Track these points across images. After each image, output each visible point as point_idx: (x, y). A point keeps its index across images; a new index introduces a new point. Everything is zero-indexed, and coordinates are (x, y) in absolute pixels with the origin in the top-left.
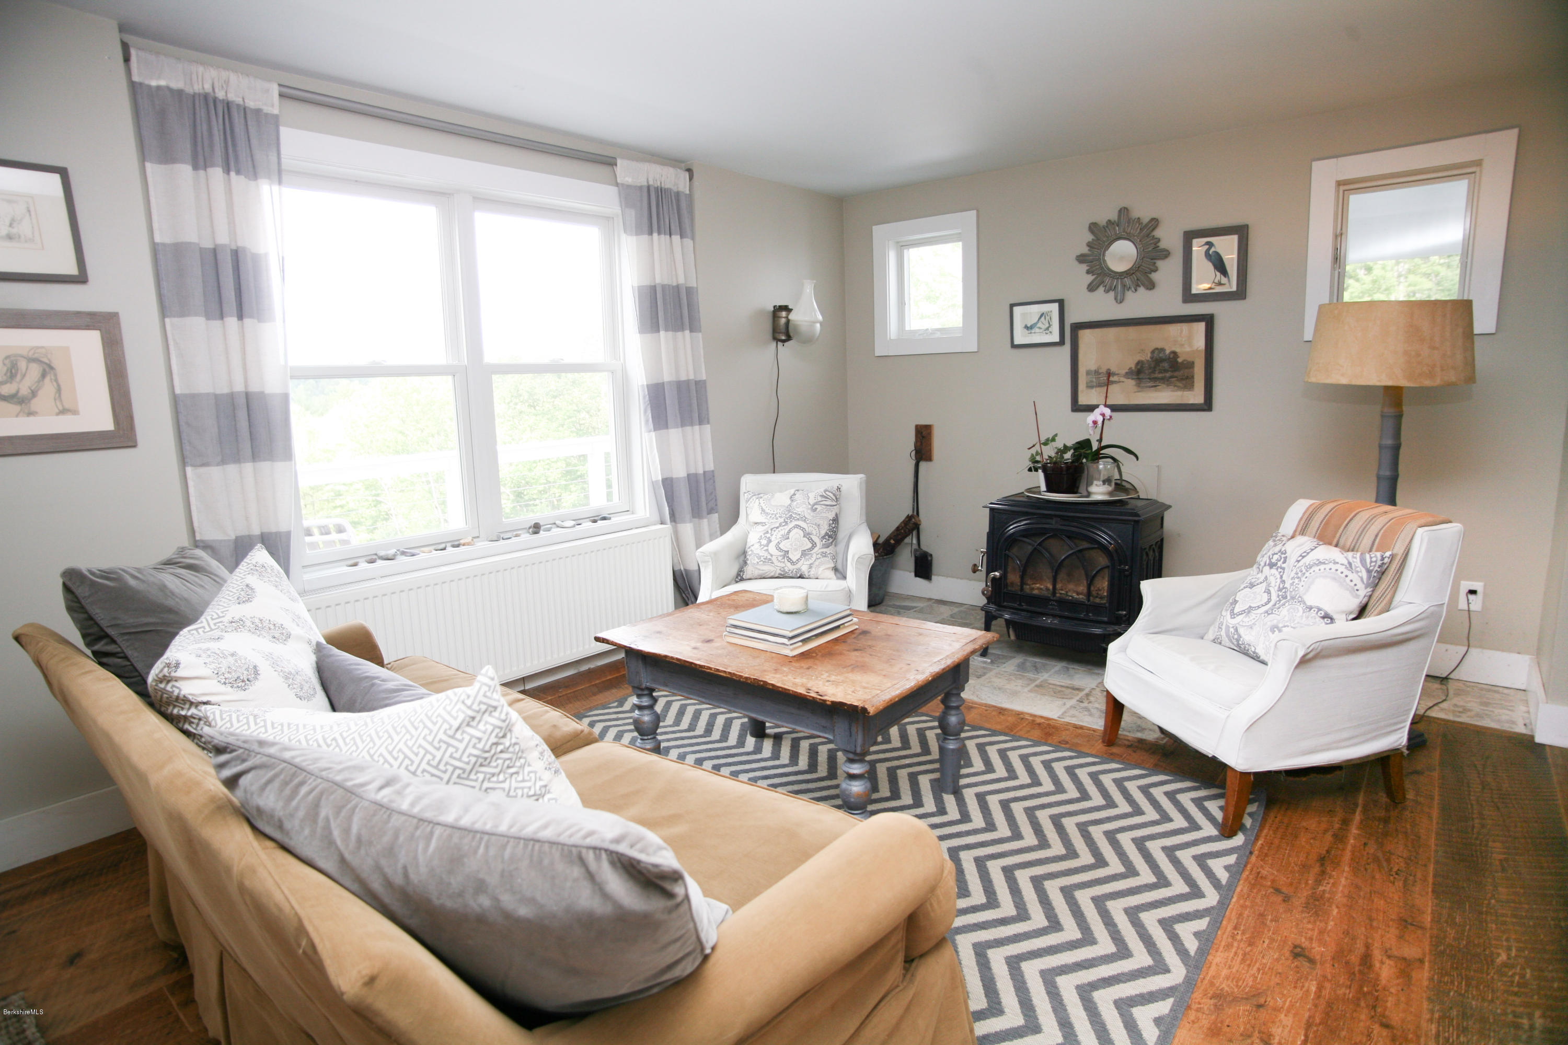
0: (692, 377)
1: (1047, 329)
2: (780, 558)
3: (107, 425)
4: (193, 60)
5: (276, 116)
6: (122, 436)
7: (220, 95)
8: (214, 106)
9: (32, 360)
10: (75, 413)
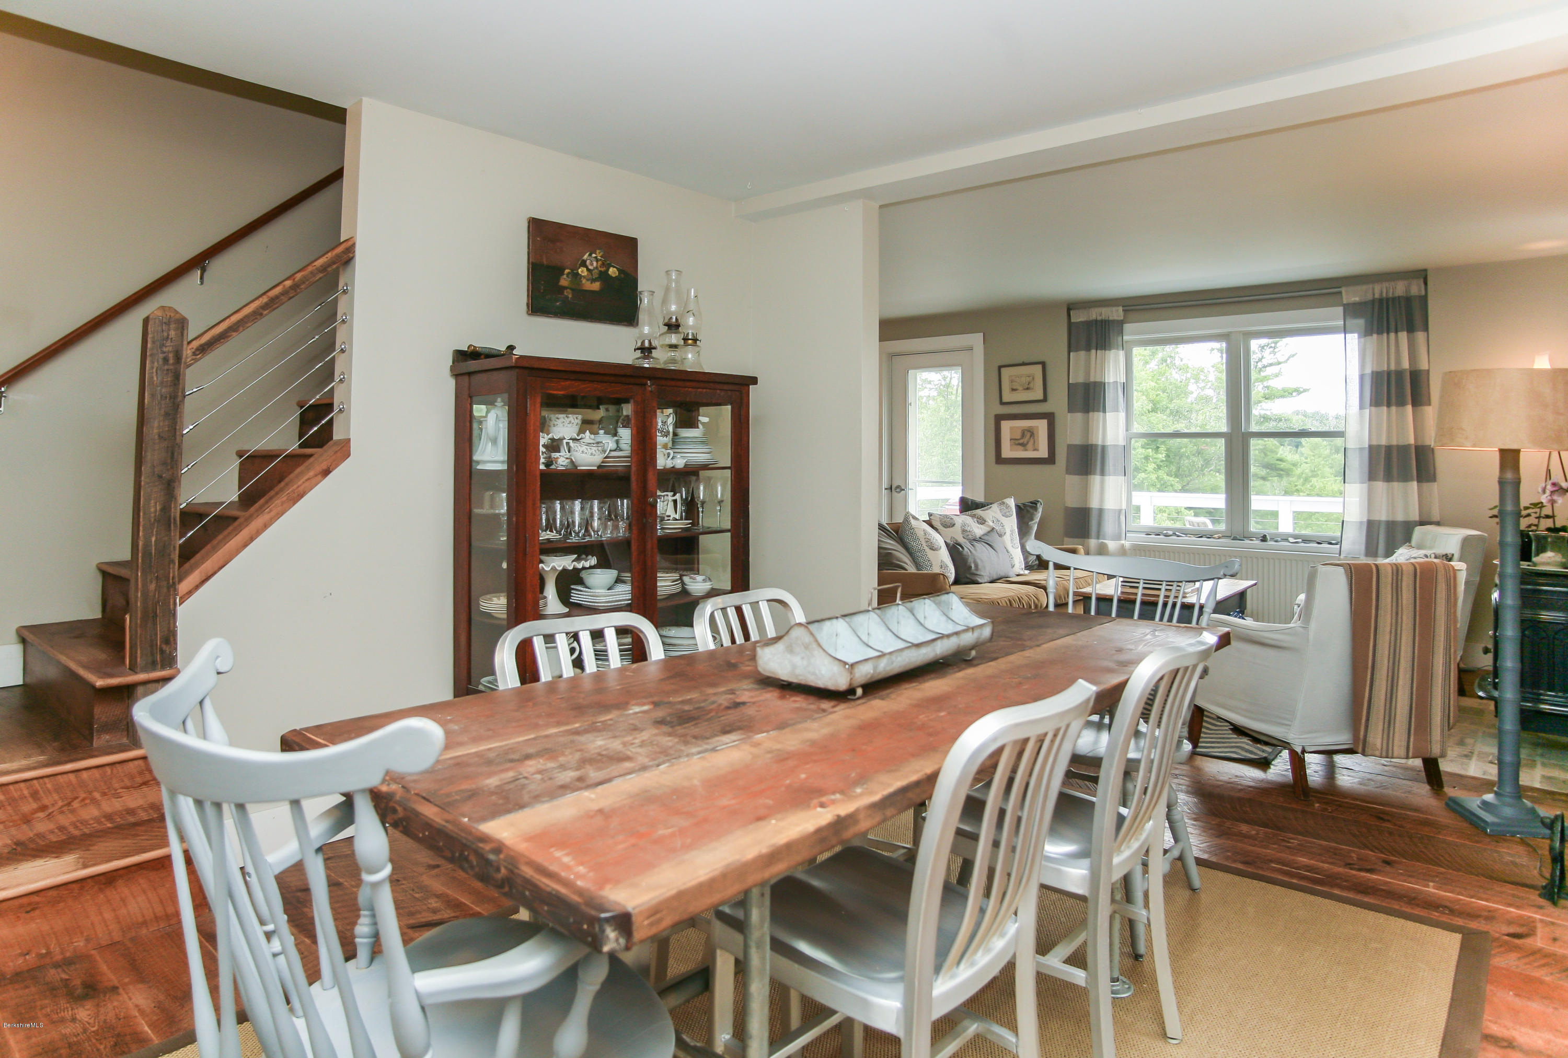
0: (1412, 441)
3: (1046, 456)
4: (1090, 307)
5: (1122, 321)
6: (1051, 460)
7: (1099, 318)
8: (1096, 324)
9: (1029, 431)
10: (1038, 450)
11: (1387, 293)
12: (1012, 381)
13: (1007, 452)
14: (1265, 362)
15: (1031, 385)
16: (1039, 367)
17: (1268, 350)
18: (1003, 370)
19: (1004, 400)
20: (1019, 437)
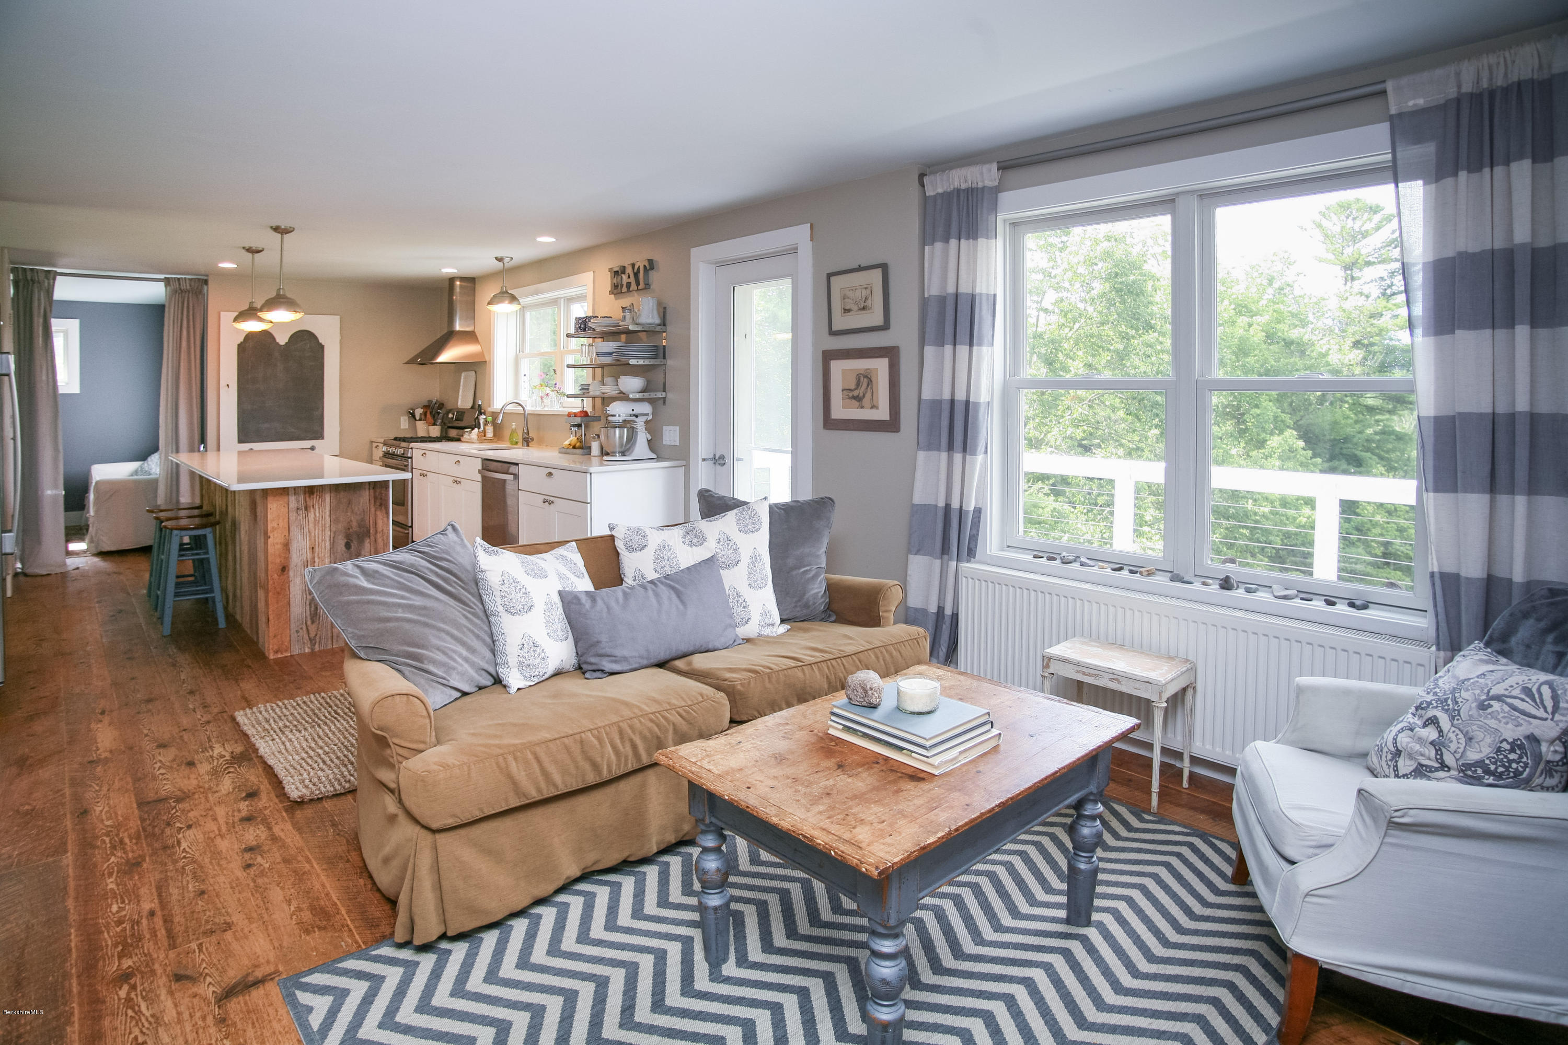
3: (886, 417)
4: (951, 168)
5: (996, 187)
6: (892, 425)
7: (963, 186)
8: (958, 196)
9: (865, 377)
10: (877, 408)
11: (1491, 79)
12: (844, 297)
13: (839, 411)
15: (869, 303)
16: (877, 274)
18: (832, 278)
19: (835, 328)
20: (853, 387)
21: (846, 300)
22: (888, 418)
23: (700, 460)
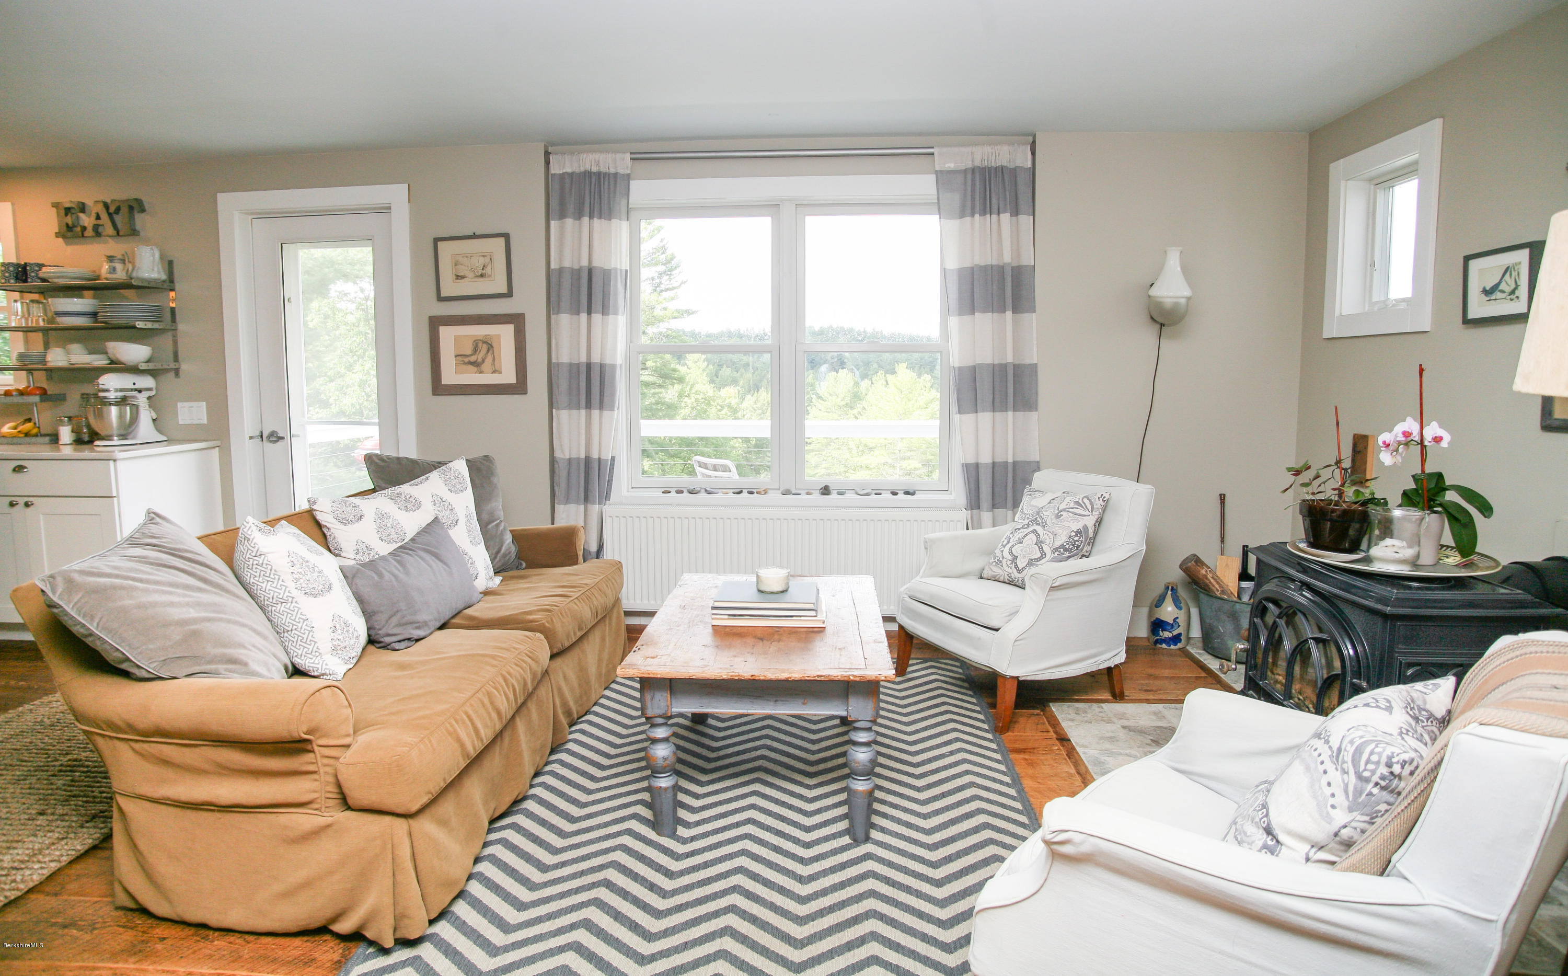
0: (1010, 359)
1: (1513, 292)
2: (1009, 562)
3: (512, 381)
5: (629, 175)
6: (520, 387)
7: (594, 169)
8: (590, 177)
9: (484, 342)
10: (500, 372)
11: (989, 160)
12: (456, 264)
13: (450, 376)
14: (663, 287)
15: (488, 270)
16: (500, 241)
17: (666, 278)
18: (441, 245)
19: (443, 294)
20: (469, 352)
21: (459, 267)
22: (514, 382)
23: (247, 438)
